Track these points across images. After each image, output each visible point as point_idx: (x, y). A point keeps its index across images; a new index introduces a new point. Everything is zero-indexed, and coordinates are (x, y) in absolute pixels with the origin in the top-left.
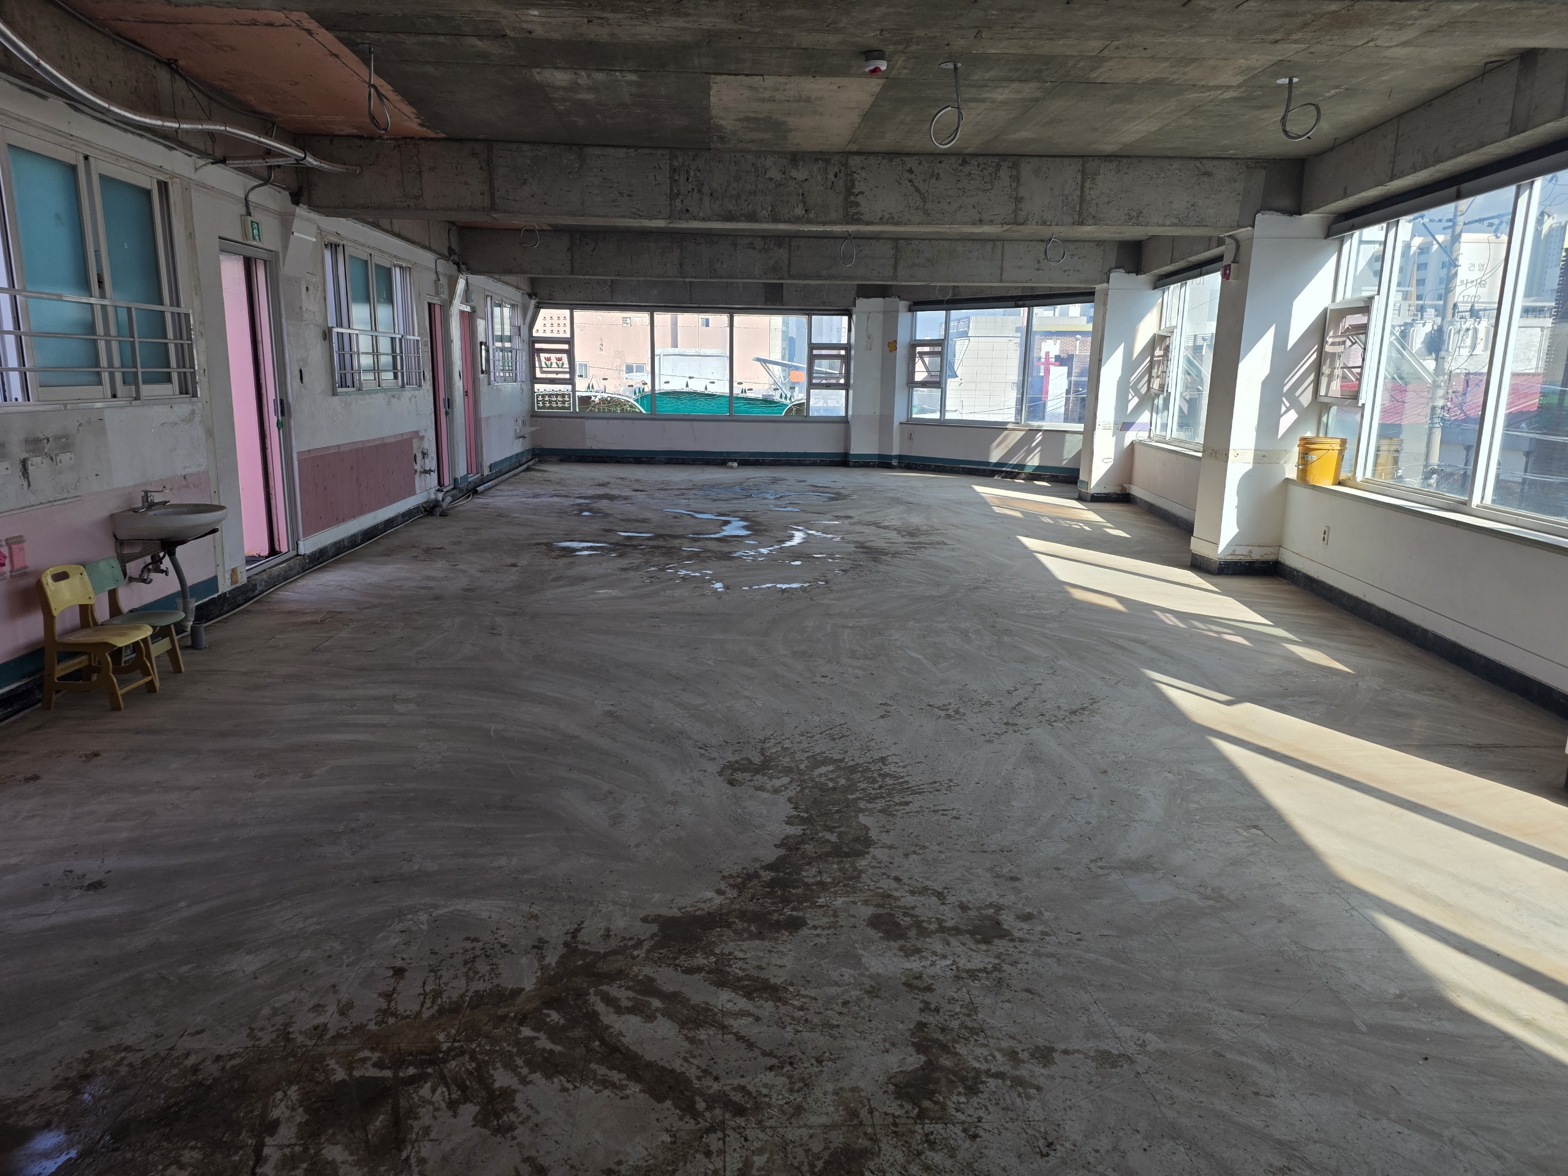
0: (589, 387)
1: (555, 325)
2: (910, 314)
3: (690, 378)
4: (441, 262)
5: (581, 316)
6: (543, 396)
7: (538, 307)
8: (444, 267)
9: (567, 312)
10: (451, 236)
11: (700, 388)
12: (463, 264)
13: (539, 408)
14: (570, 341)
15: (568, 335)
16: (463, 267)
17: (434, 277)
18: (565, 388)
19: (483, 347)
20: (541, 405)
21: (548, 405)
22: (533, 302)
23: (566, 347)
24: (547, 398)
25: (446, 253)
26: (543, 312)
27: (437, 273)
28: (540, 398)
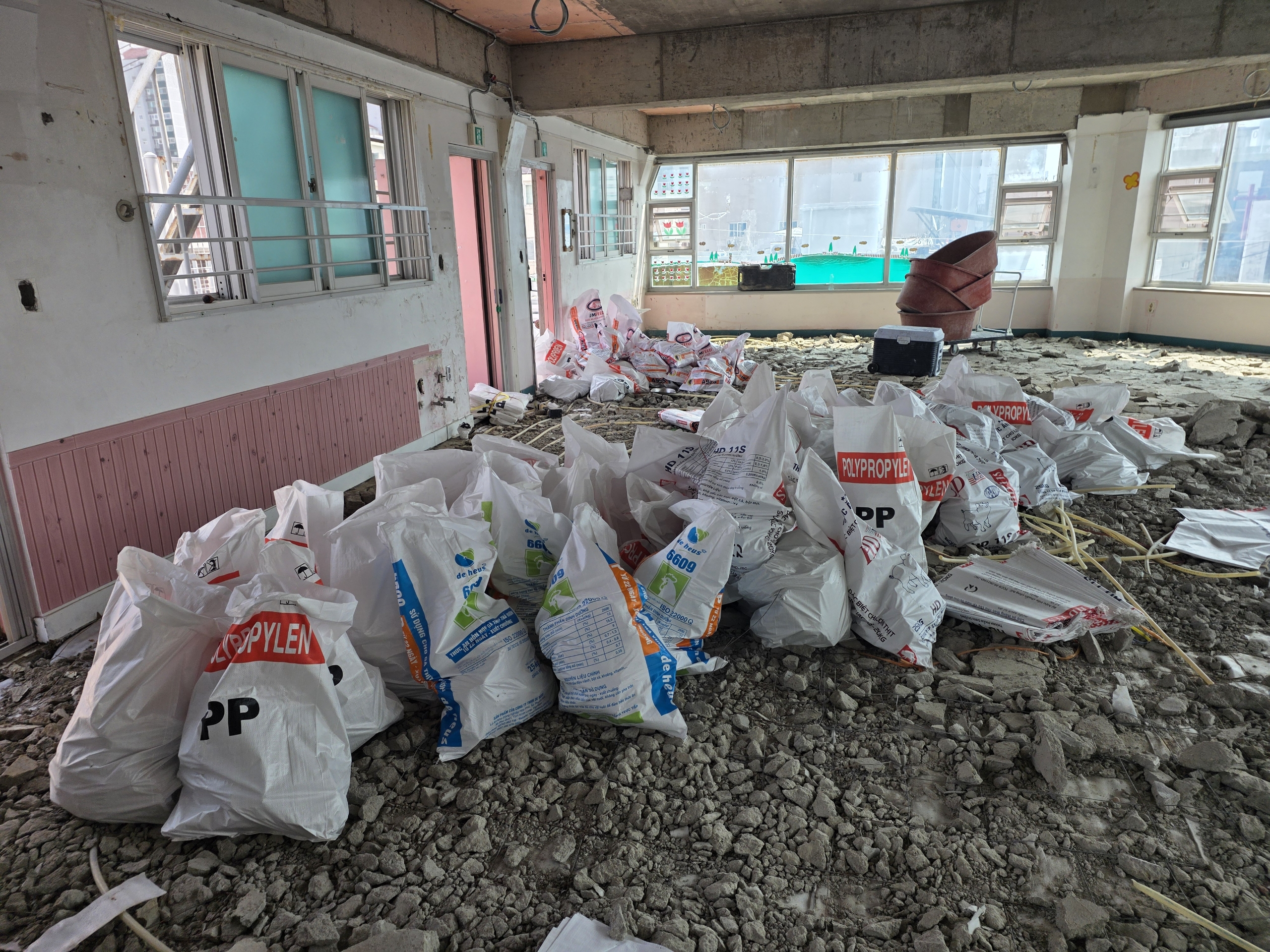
0: (711, 257)
1: (676, 183)
2: (1163, 132)
3: (835, 238)
4: (476, 95)
5: (707, 169)
6: (661, 270)
7: (657, 162)
8: (483, 102)
9: (690, 167)
10: (489, 54)
11: (847, 251)
12: (516, 99)
13: (656, 283)
14: (691, 203)
15: (690, 195)
16: (517, 104)
17: (467, 118)
18: (685, 259)
19: (567, 216)
20: (658, 280)
21: (665, 280)
22: (651, 157)
23: (687, 209)
24: (664, 272)
25: (480, 79)
26: (664, 169)
27: (471, 113)
28: (657, 272)
